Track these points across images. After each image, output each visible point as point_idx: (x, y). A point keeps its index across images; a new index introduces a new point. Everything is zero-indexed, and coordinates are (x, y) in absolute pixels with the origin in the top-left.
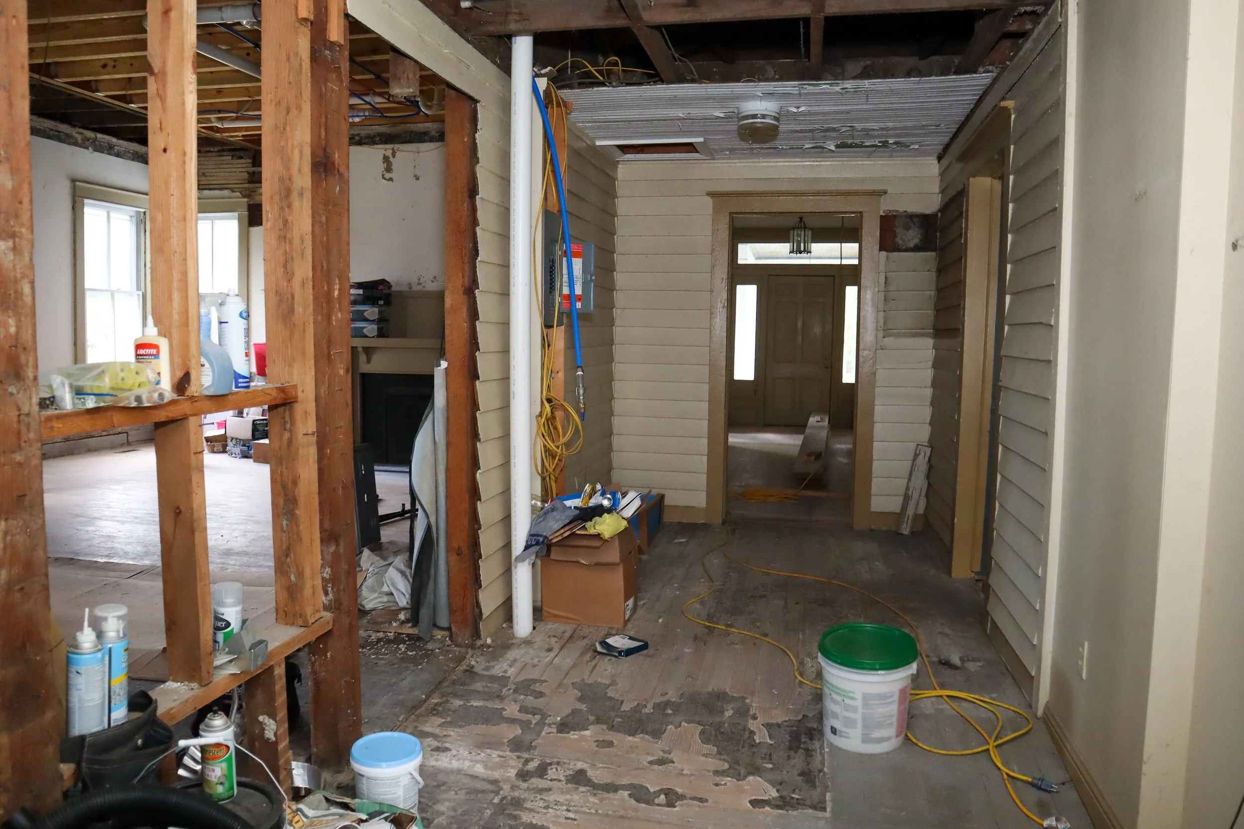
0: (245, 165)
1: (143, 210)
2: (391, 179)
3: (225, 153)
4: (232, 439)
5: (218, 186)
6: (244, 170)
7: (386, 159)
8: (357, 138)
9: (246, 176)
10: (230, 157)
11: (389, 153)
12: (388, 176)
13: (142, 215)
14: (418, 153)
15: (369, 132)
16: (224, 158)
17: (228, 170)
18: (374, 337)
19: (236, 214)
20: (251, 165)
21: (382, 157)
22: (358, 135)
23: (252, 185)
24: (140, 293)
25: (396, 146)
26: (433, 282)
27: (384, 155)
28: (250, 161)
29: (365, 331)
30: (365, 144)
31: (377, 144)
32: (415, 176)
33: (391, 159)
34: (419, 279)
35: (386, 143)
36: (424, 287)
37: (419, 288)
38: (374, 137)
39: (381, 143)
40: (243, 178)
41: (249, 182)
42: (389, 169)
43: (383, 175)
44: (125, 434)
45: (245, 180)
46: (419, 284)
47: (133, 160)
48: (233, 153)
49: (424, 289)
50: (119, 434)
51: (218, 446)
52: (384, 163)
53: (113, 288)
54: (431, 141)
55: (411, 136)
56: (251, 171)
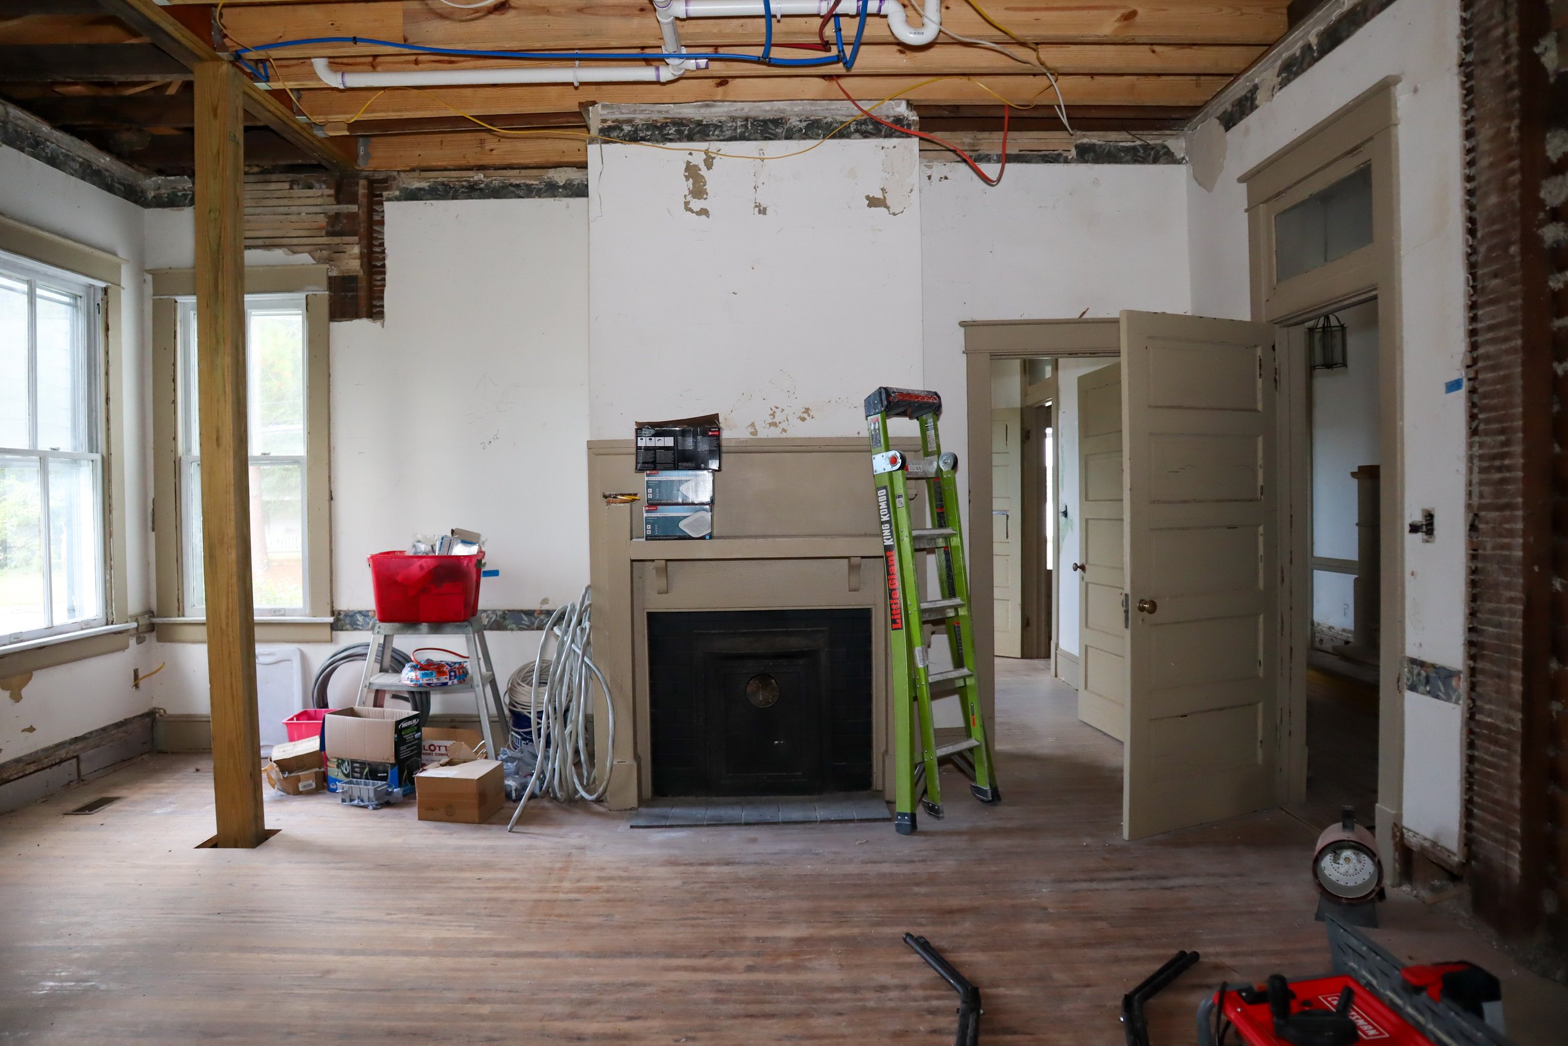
0: (319, 201)
1: (103, 285)
2: (704, 212)
3: (274, 177)
4: (340, 763)
5: (260, 242)
6: (318, 209)
7: (691, 171)
8: (627, 128)
9: (322, 221)
10: (287, 186)
11: (698, 159)
12: (696, 204)
13: (100, 296)
14: (763, 160)
15: (655, 116)
16: (273, 186)
17: (281, 210)
18: (703, 538)
19: (301, 296)
20: (332, 200)
21: (684, 166)
22: (629, 121)
23: (337, 240)
24: (97, 457)
25: (714, 146)
26: (803, 419)
27: (688, 163)
28: (332, 192)
29: (682, 525)
30: (643, 139)
31: (671, 140)
32: (758, 206)
33: (704, 171)
34: (773, 415)
35: (690, 138)
36: (784, 430)
37: (774, 433)
38: (665, 125)
39: (680, 140)
40: (316, 225)
41: (329, 234)
42: (699, 191)
43: (687, 204)
44: (74, 761)
45: (321, 229)
46: (774, 424)
47: (83, 178)
48: (291, 176)
49: (784, 435)
50: (59, 763)
51: (307, 780)
52: (687, 178)
53: (44, 445)
54: (788, 137)
55: (746, 126)
56: (332, 213)
